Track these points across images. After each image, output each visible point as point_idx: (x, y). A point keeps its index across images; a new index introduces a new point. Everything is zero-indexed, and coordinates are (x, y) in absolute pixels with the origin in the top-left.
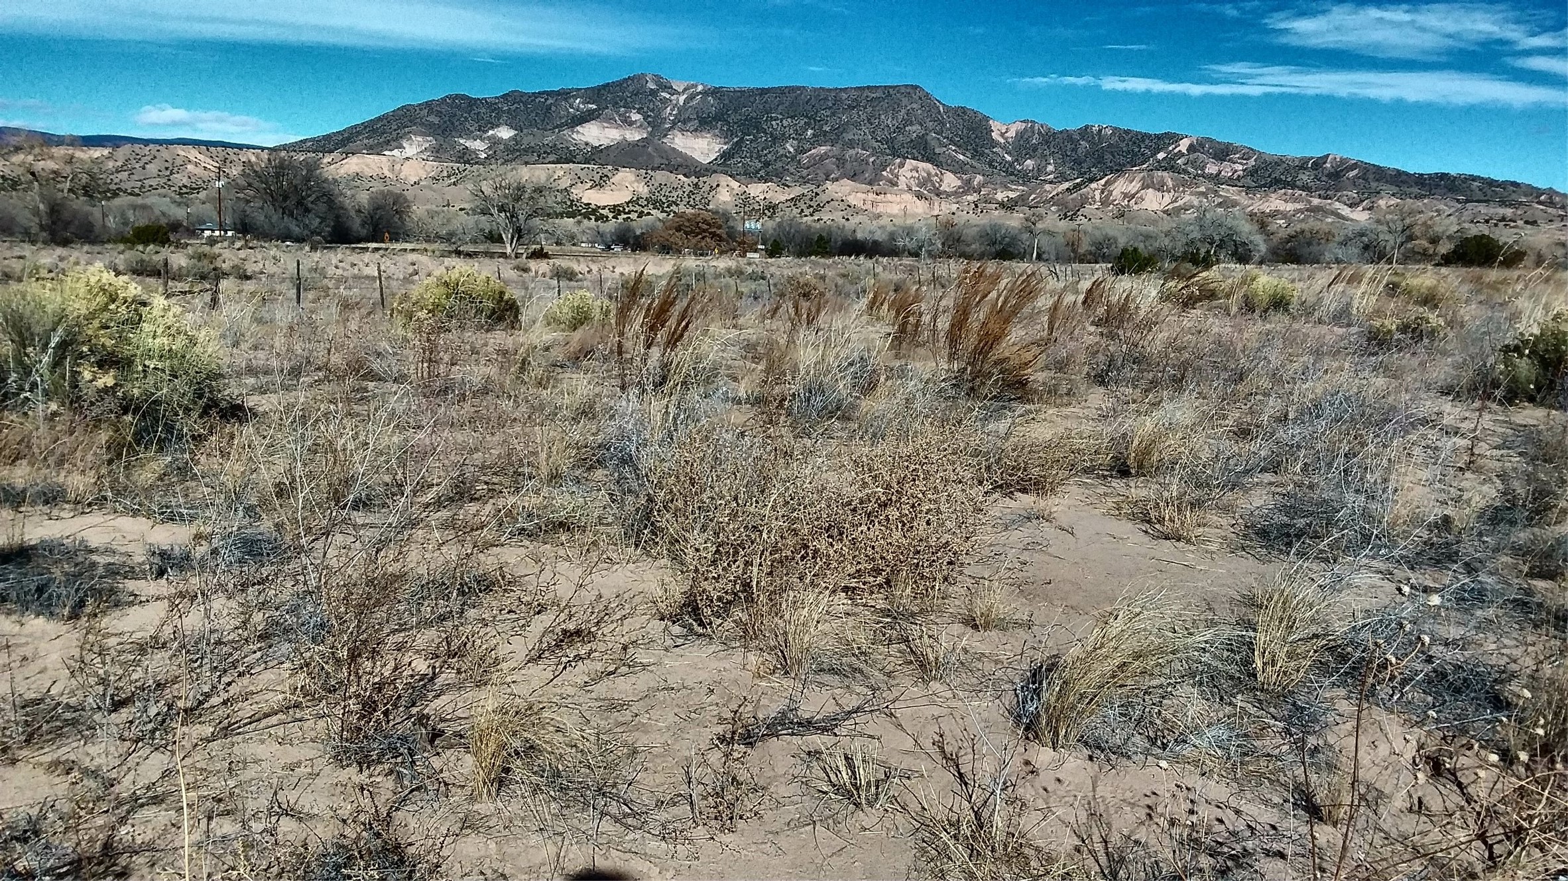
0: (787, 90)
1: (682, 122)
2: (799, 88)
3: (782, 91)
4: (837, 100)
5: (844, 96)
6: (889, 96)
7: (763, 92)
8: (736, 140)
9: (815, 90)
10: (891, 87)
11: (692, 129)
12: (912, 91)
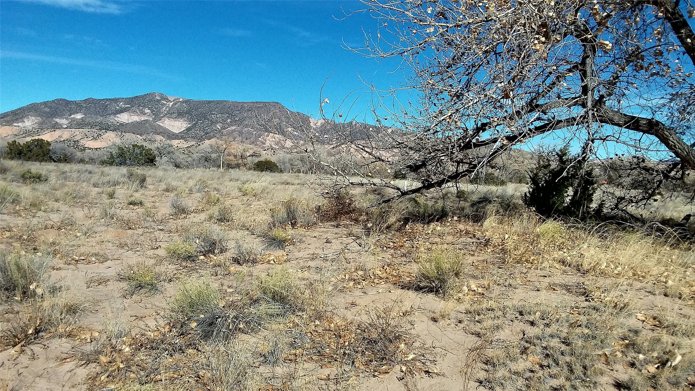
0: (220, 102)
1: (170, 114)
2: (225, 101)
3: (218, 102)
4: (242, 107)
5: (246, 105)
6: (265, 106)
7: (210, 102)
8: (194, 122)
9: (233, 102)
10: (266, 102)
11: (174, 117)
12: (276, 105)
